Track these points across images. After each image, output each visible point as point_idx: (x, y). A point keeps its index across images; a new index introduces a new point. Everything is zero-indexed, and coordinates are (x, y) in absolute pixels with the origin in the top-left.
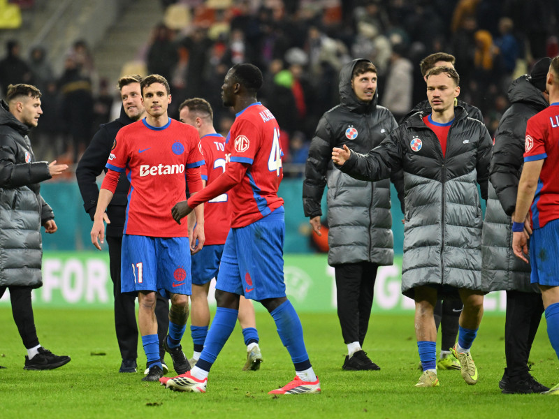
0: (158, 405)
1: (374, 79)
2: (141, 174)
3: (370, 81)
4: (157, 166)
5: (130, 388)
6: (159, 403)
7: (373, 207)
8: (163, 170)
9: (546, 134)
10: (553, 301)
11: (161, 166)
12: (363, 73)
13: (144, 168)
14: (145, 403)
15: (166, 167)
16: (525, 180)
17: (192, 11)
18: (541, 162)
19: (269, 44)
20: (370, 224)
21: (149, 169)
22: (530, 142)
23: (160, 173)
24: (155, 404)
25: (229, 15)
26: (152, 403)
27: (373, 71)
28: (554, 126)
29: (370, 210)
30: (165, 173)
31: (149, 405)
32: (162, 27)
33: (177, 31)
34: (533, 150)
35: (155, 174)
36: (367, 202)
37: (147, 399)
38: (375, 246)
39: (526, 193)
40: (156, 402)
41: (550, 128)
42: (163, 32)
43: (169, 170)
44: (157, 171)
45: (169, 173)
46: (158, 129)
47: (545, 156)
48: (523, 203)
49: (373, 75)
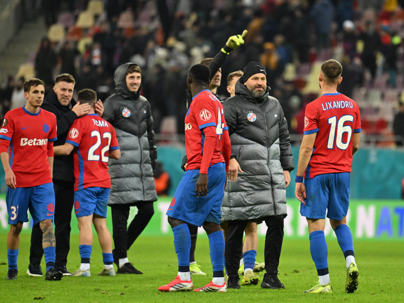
0: (42, 299)
1: (138, 77)
2: (22, 144)
3: (136, 78)
4: (33, 139)
5: (23, 287)
6: (42, 297)
7: (142, 164)
8: (36, 142)
9: (319, 115)
10: (315, 229)
11: (35, 140)
12: (131, 73)
13: (24, 140)
14: (33, 298)
15: (39, 140)
16: (303, 147)
17: (66, 29)
18: (314, 135)
19: (119, 52)
20: (142, 175)
21: (27, 141)
22: (306, 121)
23: (34, 144)
24: (40, 298)
25: (91, 32)
26: (38, 297)
27: (138, 71)
28: (324, 109)
29: (140, 166)
30: (37, 144)
31: (36, 299)
32: (46, 40)
33: (56, 43)
34: (309, 127)
35: (31, 145)
36: (139, 160)
37: (35, 295)
38: (147, 190)
39: (305, 156)
40: (40, 296)
41: (321, 110)
42: (46, 43)
43: (40, 143)
44: (33, 143)
45: (40, 144)
46: (34, 115)
47: (318, 130)
48: (303, 163)
49: (139, 75)
